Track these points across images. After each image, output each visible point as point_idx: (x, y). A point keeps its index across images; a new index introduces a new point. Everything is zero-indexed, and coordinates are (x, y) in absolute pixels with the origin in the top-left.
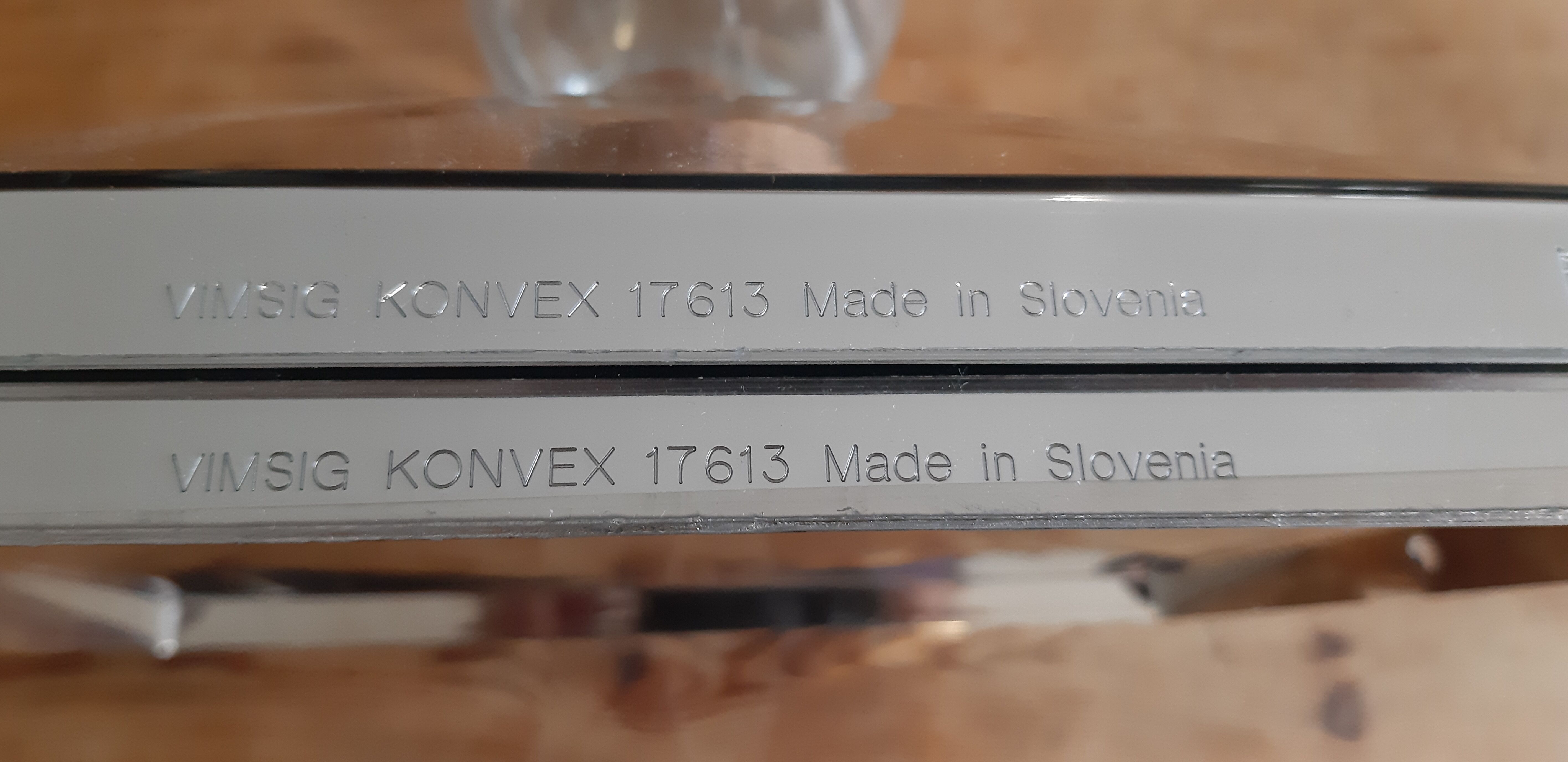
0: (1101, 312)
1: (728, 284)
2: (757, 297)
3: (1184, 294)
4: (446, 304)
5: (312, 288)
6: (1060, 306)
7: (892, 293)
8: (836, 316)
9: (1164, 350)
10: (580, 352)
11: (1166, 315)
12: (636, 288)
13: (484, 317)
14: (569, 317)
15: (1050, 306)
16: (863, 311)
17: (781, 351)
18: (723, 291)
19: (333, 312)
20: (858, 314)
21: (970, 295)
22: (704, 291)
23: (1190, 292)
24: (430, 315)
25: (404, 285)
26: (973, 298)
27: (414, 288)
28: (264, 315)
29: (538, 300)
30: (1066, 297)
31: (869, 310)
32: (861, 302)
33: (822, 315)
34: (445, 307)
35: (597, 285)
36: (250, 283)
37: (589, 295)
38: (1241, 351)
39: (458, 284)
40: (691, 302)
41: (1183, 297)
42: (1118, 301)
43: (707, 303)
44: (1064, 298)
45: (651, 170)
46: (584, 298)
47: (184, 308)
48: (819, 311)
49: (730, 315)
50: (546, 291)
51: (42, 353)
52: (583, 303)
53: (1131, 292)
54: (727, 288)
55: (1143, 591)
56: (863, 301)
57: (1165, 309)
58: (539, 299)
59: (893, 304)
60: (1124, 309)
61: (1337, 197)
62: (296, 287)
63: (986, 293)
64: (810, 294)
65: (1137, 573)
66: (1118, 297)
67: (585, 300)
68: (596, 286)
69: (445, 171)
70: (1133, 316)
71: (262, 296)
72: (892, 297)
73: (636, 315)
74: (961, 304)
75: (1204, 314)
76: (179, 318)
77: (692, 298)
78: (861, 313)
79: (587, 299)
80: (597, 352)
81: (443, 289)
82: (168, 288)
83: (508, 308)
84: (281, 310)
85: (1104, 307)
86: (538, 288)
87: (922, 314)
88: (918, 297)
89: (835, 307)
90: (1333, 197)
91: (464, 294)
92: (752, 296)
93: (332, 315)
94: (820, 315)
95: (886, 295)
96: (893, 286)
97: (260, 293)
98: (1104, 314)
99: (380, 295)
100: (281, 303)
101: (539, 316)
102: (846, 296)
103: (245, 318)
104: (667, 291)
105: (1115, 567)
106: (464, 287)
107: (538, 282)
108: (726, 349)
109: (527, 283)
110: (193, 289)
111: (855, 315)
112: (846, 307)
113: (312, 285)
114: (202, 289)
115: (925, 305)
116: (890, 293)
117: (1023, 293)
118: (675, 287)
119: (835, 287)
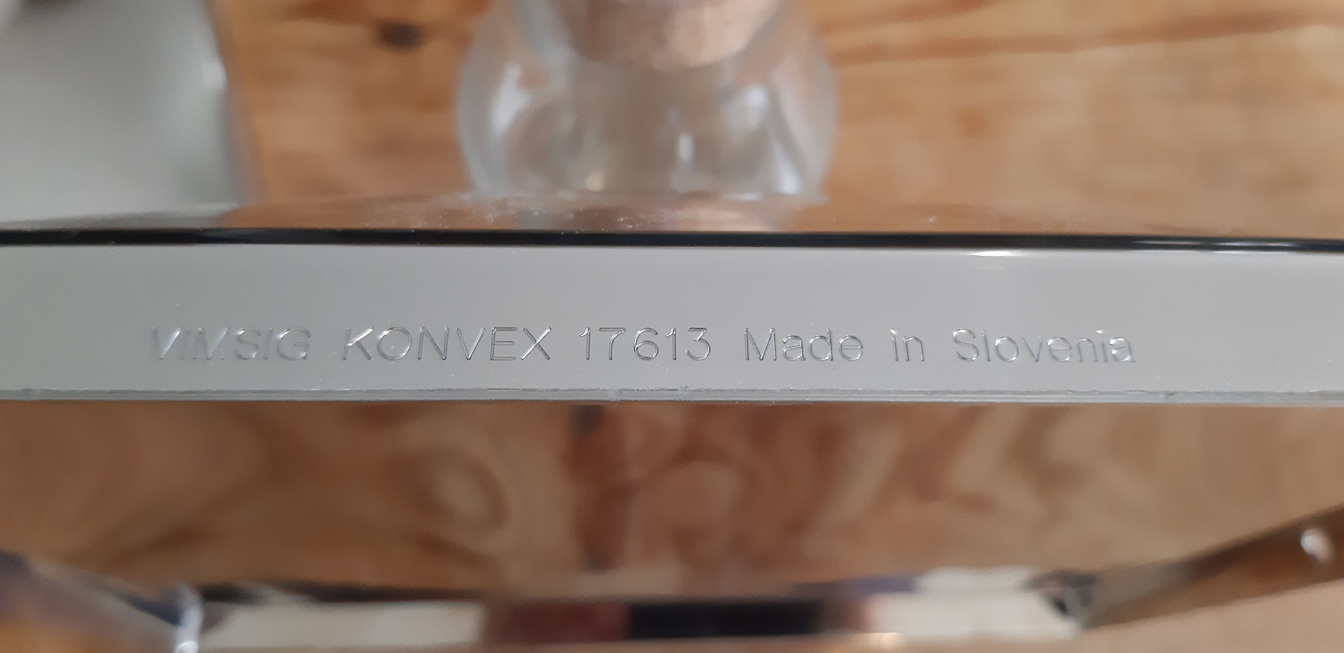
0: (1033, 358)
1: (672, 329)
2: (700, 342)
3: (1113, 342)
4: (409, 348)
5: (286, 333)
6: (992, 353)
7: (829, 338)
8: (775, 360)
9: (1096, 392)
10: (531, 390)
11: (1096, 361)
12: (585, 333)
13: (444, 359)
14: (522, 359)
15: (983, 353)
16: (801, 355)
17: (722, 391)
18: (667, 336)
19: (303, 354)
20: (796, 358)
21: (905, 341)
22: (650, 337)
23: (1119, 339)
24: (393, 357)
25: (371, 330)
26: (908, 343)
27: (380, 333)
28: (240, 357)
29: (494, 344)
30: (998, 344)
31: (807, 355)
32: (799, 347)
33: (761, 358)
34: (407, 350)
35: (549, 330)
36: (230, 329)
37: (542, 339)
38: (1172, 394)
39: (421, 330)
40: (637, 346)
41: (1111, 345)
42: (1048, 348)
43: (652, 347)
44: (996, 344)
45: (603, 229)
46: (537, 342)
47: (168, 349)
48: (759, 355)
49: (674, 358)
50: (500, 336)
51: (34, 388)
52: (536, 347)
53: (1062, 340)
54: (671, 334)
55: (1061, 607)
56: (800, 346)
57: (1095, 356)
58: (496, 343)
59: (830, 348)
60: (1055, 355)
61: (1219, 252)
62: (271, 332)
63: (920, 339)
64: (750, 339)
65: (1055, 589)
66: (1049, 344)
67: (538, 344)
68: (549, 332)
69: (414, 229)
70: (1064, 362)
71: (240, 339)
72: (829, 342)
73: (586, 358)
74: (896, 348)
75: (1133, 361)
76: (162, 359)
77: (638, 342)
78: (799, 357)
79: (539, 343)
80: (547, 391)
81: (406, 334)
82: (155, 332)
83: (466, 351)
84: (256, 353)
85: (1036, 353)
86: (495, 334)
87: (858, 358)
88: (854, 342)
89: (774, 351)
90: (1214, 252)
91: (426, 340)
92: (695, 340)
93: (302, 358)
94: (760, 359)
95: (823, 341)
96: (830, 333)
97: (239, 337)
98: (1036, 360)
99: (348, 338)
100: (256, 347)
101: (495, 359)
102: (784, 341)
103: (223, 359)
104: (615, 336)
105: (1035, 584)
106: (426, 333)
107: (494, 328)
108: (669, 388)
109: (485, 329)
110: (177, 333)
111: (794, 359)
112: (785, 351)
113: (286, 330)
114: (185, 334)
115: (861, 350)
116: (827, 339)
117: (956, 340)
118: (623, 332)
119: (773, 332)
